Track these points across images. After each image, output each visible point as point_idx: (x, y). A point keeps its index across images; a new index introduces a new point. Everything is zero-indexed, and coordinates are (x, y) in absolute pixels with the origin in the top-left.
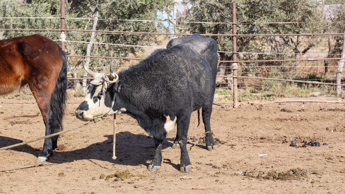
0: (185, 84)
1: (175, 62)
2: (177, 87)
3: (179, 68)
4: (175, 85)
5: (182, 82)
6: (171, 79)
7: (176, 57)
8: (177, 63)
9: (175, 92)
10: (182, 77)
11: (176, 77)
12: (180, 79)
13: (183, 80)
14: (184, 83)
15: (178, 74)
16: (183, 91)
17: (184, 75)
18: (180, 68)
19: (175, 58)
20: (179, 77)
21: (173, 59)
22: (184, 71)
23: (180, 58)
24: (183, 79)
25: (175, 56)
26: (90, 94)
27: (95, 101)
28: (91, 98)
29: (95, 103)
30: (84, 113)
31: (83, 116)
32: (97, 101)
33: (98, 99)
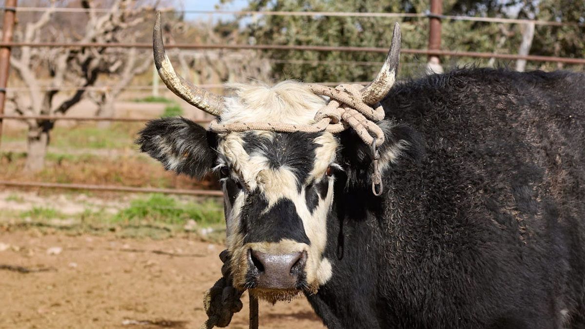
0: (535, 213)
1: (503, 118)
2: (501, 217)
3: (518, 144)
4: (493, 209)
5: (524, 204)
6: (481, 179)
7: (514, 101)
8: (514, 125)
9: (490, 240)
10: (526, 182)
11: (501, 176)
12: (514, 189)
13: (526, 196)
14: (532, 207)
15: (510, 164)
16: (521, 244)
17: (536, 175)
18: (522, 145)
19: (510, 103)
20: (514, 177)
21: (500, 106)
22: (539, 161)
23: (530, 112)
24: (527, 191)
25: (511, 96)
26: (292, 171)
27: (312, 205)
28: (299, 190)
29: (311, 212)
30: (307, 254)
31: (305, 270)
32: (316, 203)
33: (319, 195)
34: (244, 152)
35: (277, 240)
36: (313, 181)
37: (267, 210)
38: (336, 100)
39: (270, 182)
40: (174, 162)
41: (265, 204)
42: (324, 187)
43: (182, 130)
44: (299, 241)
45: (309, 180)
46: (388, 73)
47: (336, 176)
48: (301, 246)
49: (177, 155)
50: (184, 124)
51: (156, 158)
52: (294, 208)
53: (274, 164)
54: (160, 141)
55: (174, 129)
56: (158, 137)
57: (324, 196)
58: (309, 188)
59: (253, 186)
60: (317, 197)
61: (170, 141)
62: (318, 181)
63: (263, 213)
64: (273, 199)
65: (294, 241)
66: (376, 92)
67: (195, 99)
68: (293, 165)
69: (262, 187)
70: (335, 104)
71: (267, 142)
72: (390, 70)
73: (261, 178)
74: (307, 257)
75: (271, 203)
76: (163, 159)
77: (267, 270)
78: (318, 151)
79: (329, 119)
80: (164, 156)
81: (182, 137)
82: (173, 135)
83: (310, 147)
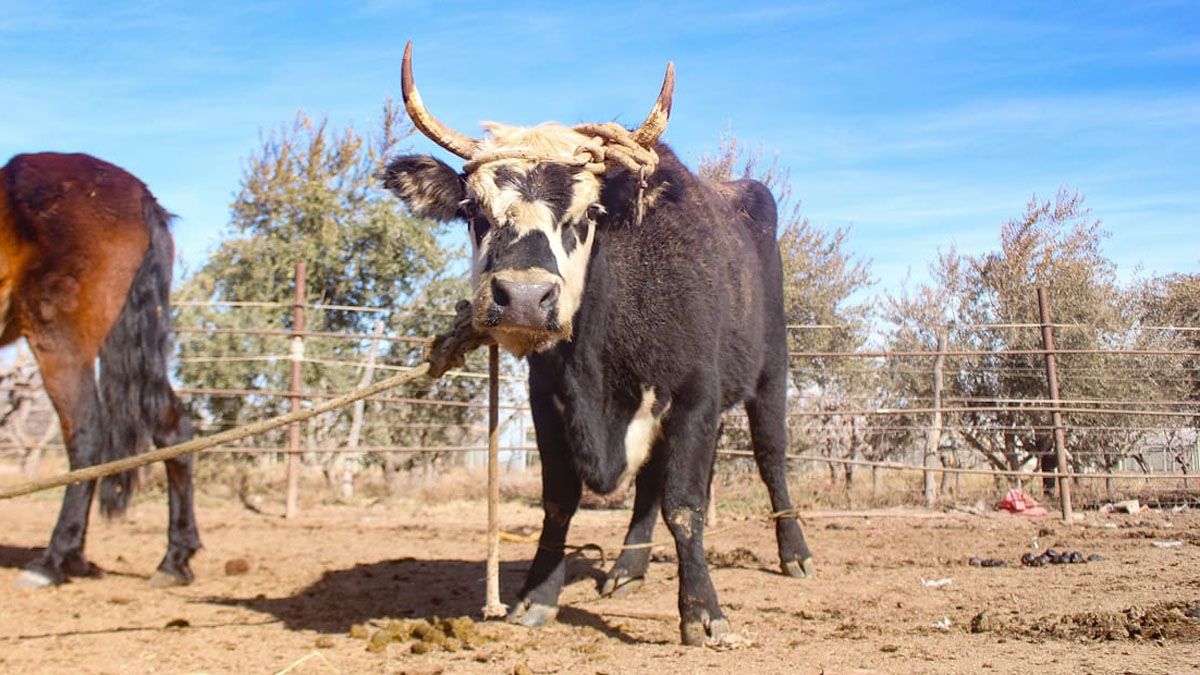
26: (548, 206)
27: (569, 246)
28: (555, 227)
29: (568, 253)
30: (559, 289)
31: (557, 306)
32: (574, 246)
33: (577, 238)
34: (495, 186)
35: (525, 268)
36: (571, 220)
37: (516, 241)
38: (600, 135)
39: (521, 214)
40: (419, 205)
41: (515, 235)
42: (583, 230)
43: (432, 169)
44: (552, 272)
45: (566, 218)
46: (659, 114)
47: (597, 221)
48: (554, 278)
49: (422, 197)
50: (435, 163)
51: (400, 197)
52: (548, 242)
53: (527, 198)
54: (406, 180)
55: (424, 166)
56: (405, 173)
57: (583, 240)
58: (566, 226)
59: (502, 221)
60: (575, 239)
61: (418, 181)
62: (576, 221)
63: (511, 243)
64: (523, 230)
65: (544, 271)
66: (646, 135)
67: (445, 139)
68: (551, 200)
69: (512, 221)
70: (599, 140)
71: (520, 177)
72: (662, 110)
73: (512, 212)
74: (559, 292)
75: (522, 234)
76: (407, 199)
77: (513, 302)
78: (576, 187)
79: (589, 155)
80: (409, 196)
81: (430, 178)
82: (421, 174)
83: (568, 182)
